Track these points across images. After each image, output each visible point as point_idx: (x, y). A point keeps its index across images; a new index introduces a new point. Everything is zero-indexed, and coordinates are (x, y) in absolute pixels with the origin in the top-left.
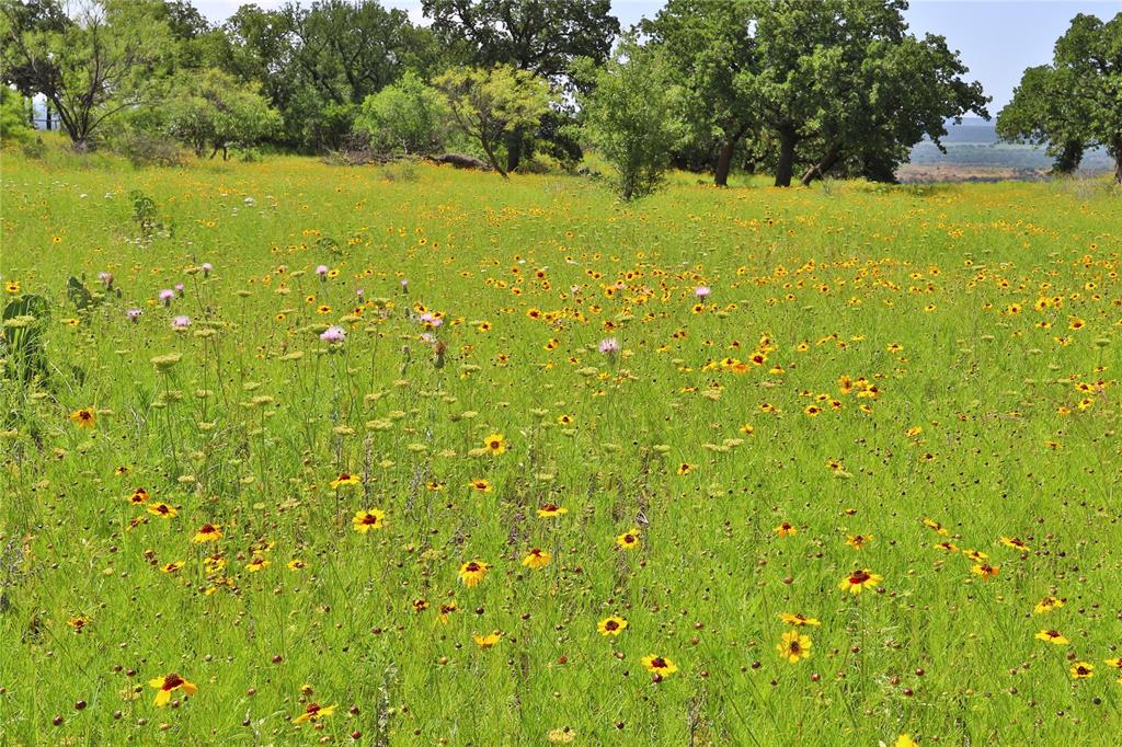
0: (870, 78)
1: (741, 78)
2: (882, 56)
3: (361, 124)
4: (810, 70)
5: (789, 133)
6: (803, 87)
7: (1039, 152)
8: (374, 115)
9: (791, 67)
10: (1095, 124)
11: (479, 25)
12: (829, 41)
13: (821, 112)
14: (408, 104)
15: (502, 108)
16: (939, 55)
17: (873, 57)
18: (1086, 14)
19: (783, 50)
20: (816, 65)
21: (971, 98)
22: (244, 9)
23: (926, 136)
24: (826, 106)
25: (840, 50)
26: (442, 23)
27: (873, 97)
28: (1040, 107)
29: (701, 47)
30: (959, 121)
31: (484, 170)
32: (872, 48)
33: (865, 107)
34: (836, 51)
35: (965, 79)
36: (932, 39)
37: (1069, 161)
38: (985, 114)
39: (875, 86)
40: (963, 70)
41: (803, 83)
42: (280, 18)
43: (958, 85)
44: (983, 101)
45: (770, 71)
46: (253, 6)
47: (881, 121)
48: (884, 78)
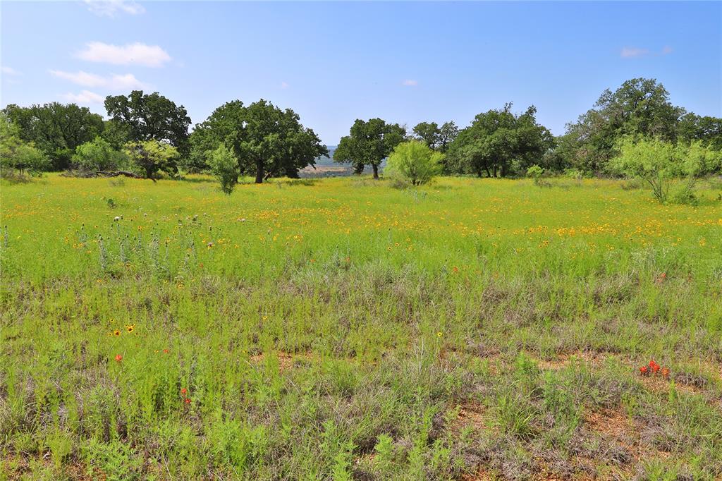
0: (289, 145)
1: (244, 144)
2: (292, 137)
3: (74, 158)
4: (268, 142)
5: (261, 164)
6: (265, 147)
7: (348, 166)
8: (82, 155)
9: (261, 140)
10: (365, 158)
11: (132, 119)
12: (274, 131)
13: (273, 156)
14: (99, 149)
15: (153, 156)
16: (312, 136)
17: (290, 137)
18: (359, 119)
19: (258, 134)
20: (270, 140)
21: (323, 151)
22: (10, 106)
23: (309, 164)
24: (274, 154)
25: (278, 135)
26: (117, 119)
27: (290, 151)
28: (347, 152)
29: (228, 133)
30: (319, 158)
31: (137, 178)
32: (289, 134)
33: (287, 154)
34: (277, 135)
35: (320, 144)
36: (309, 130)
37: (359, 170)
38: (328, 156)
39: (291, 147)
40: (320, 141)
41: (266, 146)
42: (30, 111)
43: (318, 146)
44: (327, 152)
45: (253, 141)
46: (14, 105)
47: (293, 159)
48: (293, 145)
